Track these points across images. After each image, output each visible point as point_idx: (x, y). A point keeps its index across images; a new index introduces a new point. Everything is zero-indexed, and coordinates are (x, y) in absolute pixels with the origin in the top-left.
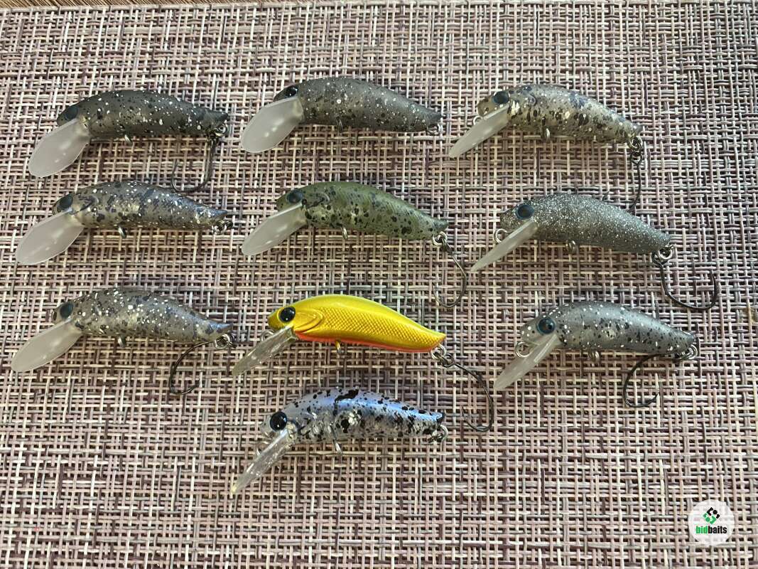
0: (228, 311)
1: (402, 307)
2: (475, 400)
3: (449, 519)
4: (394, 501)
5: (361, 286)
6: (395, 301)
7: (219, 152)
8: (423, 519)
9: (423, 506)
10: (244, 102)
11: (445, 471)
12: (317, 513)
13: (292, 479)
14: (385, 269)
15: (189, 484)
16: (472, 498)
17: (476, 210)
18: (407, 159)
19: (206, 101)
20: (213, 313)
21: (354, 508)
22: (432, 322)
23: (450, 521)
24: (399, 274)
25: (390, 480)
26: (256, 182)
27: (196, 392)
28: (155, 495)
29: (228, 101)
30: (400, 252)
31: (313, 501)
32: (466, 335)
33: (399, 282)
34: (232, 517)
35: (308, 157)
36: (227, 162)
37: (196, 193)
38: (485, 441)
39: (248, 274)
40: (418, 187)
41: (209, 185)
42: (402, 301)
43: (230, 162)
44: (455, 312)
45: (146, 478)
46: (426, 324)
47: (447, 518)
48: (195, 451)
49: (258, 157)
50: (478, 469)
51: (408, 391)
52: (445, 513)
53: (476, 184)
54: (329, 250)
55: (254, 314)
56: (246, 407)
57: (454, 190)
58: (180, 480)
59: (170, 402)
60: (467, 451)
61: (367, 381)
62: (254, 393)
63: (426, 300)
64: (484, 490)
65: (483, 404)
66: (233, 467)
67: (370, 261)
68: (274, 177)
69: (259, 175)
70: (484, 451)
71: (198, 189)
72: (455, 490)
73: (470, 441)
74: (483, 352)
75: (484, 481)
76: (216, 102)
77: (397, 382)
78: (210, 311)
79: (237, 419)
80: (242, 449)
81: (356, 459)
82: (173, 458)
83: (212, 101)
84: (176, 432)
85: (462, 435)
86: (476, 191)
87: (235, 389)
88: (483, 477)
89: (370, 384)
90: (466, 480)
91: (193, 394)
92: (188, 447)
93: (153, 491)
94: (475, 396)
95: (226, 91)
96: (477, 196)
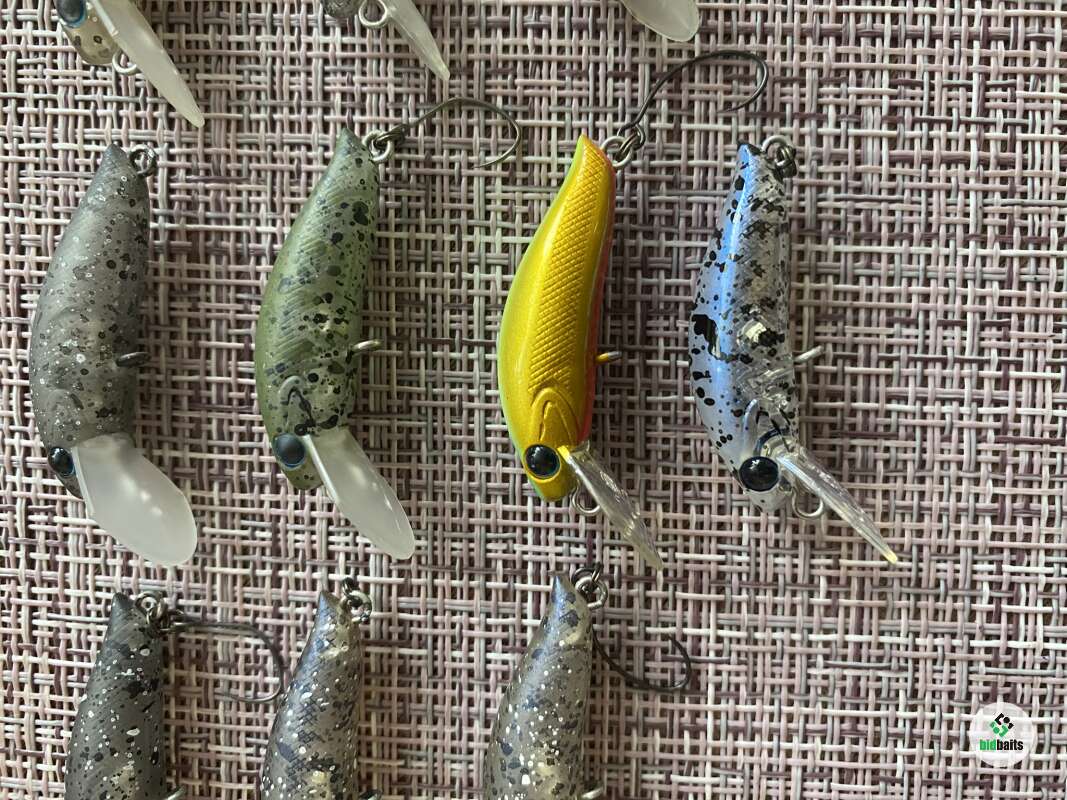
0: (524, 581)
1: (518, 231)
2: (704, 86)
3: (930, 141)
4: (896, 248)
5: (475, 317)
6: (505, 247)
7: (197, 609)
8: (930, 192)
9: (907, 193)
10: (91, 560)
11: (842, 149)
12: (917, 399)
13: (853, 448)
14: (439, 267)
15: (859, 645)
16: (892, 97)
17: (316, 79)
18: (207, 221)
19: (90, 638)
20: (529, 611)
21: (908, 326)
22: (549, 169)
23: (936, 142)
24: (449, 237)
25: (857, 256)
26: (259, 534)
27: (684, 638)
28: (878, 708)
29: (89, 593)
30: (403, 235)
31: (894, 406)
32: (575, 101)
33: (466, 238)
34: (921, 560)
35: (205, 427)
36: (218, 593)
37: (283, 653)
38: (784, 70)
39: (449, 544)
40: (265, 198)
41: (266, 627)
42: (506, 232)
43: (218, 586)
44: (529, 122)
45: (846, 726)
46: (554, 183)
47: (930, 146)
48: (796, 636)
49: (206, 530)
50: (838, 85)
51: (689, 219)
52: (918, 151)
53: (262, 78)
54: (399, 383)
55: (530, 531)
56: (714, 541)
57: (273, 123)
58: (850, 662)
59: (703, 688)
60: (802, 106)
61: (667, 304)
62: (686, 525)
63: (505, 181)
64: (877, 75)
65: (712, 70)
66: (830, 562)
67: (422, 297)
68: (246, 496)
69: (244, 528)
70: (802, 71)
71: (276, 650)
72: (876, 131)
73: (784, 99)
74: (611, 68)
75: (859, 72)
76: (93, 617)
77: (670, 243)
78: (524, 616)
79: (737, 558)
80: (795, 544)
81: (817, 323)
82: (809, 676)
83: (91, 627)
84: (760, 674)
85: (773, 115)
86: (277, 79)
87: (679, 564)
88: (852, 75)
89: (673, 297)
90: (858, 108)
91: (688, 645)
92: (788, 649)
93: (871, 713)
94: (698, 84)
95: (67, 598)
96: (286, 76)
